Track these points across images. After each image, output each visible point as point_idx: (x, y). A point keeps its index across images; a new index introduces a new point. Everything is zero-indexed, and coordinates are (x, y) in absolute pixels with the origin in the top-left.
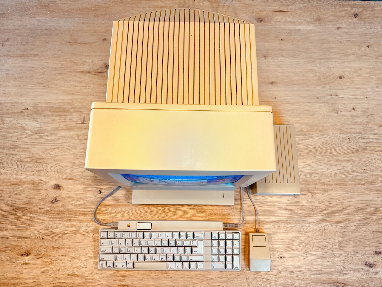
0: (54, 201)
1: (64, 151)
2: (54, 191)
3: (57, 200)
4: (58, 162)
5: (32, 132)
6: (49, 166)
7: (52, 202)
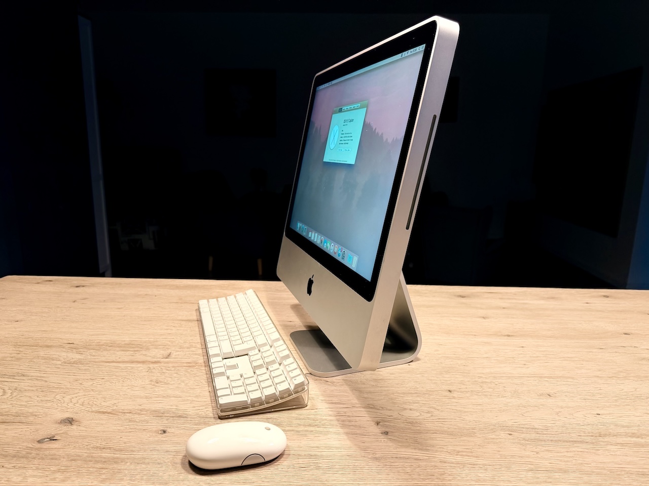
0: (48, 440)
1: (111, 383)
2: (57, 425)
3: (55, 438)
4: (91, 393)
5: (65, 363)
6: (69, 397)
7: (39, 442)
